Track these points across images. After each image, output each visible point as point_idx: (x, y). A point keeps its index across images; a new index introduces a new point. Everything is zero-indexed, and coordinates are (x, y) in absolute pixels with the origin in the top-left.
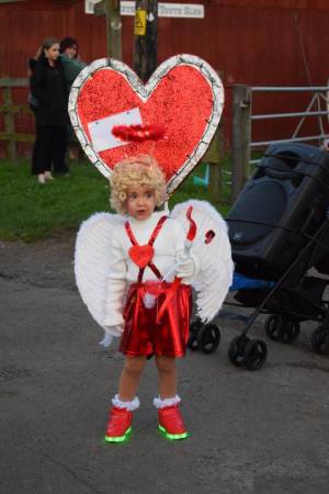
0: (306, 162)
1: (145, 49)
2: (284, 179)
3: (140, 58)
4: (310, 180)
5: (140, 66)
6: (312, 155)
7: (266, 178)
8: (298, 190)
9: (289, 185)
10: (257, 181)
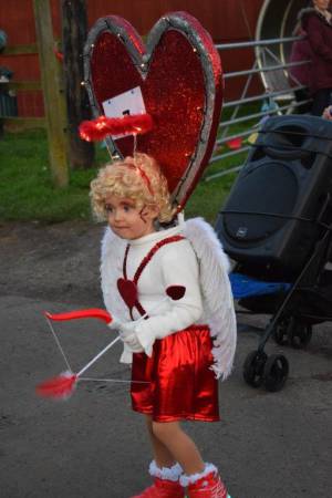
0: (316, 137)
1: (74, 13)
2: (289, 159)
3: (70, 23)
4: (324, 158)
5: (70, 31)
6: (321, 129)
7: (267, 160)
8: (310, 171)
9: (297, 166)
10: (256, 164)
